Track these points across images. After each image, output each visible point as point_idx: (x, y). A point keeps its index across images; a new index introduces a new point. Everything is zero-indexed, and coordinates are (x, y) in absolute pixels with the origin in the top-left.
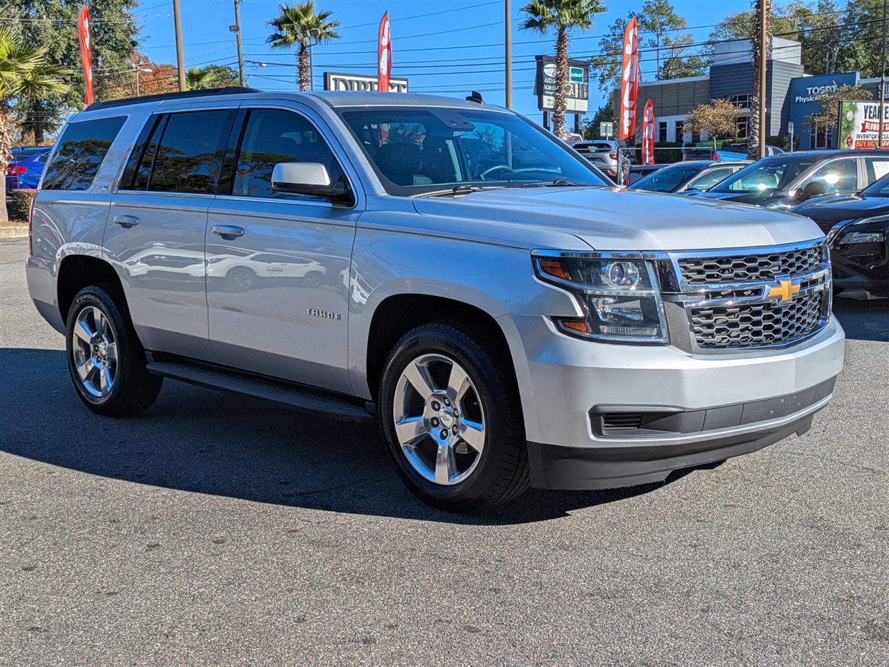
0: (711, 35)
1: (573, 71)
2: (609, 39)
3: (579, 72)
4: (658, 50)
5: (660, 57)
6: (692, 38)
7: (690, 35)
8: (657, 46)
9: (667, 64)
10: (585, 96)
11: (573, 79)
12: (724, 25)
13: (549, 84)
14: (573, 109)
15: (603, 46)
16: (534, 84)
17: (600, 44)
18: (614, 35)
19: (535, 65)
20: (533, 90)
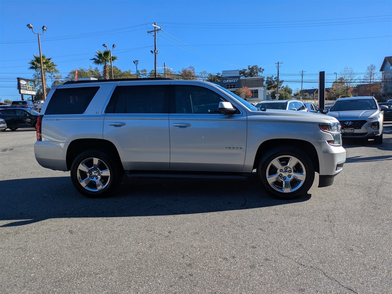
0: (68, 75)
1: (30, 83)
2: (36, 74)
3: (32, 83)
4: (52, 79)
5: (53, 80)
6: (62, 76)
7: (61, 75)
8: (51, 77)
9: (54, 82)
10: (34, 90)
11: (30, 85)
12: (71, 73)
13: (22, 86)
14: (31, 94)
15: (34, 76)
16: (17, 86)
17: (33, 76)
18: (37, 73)
19: (17, 80)
20: (17, 88)
